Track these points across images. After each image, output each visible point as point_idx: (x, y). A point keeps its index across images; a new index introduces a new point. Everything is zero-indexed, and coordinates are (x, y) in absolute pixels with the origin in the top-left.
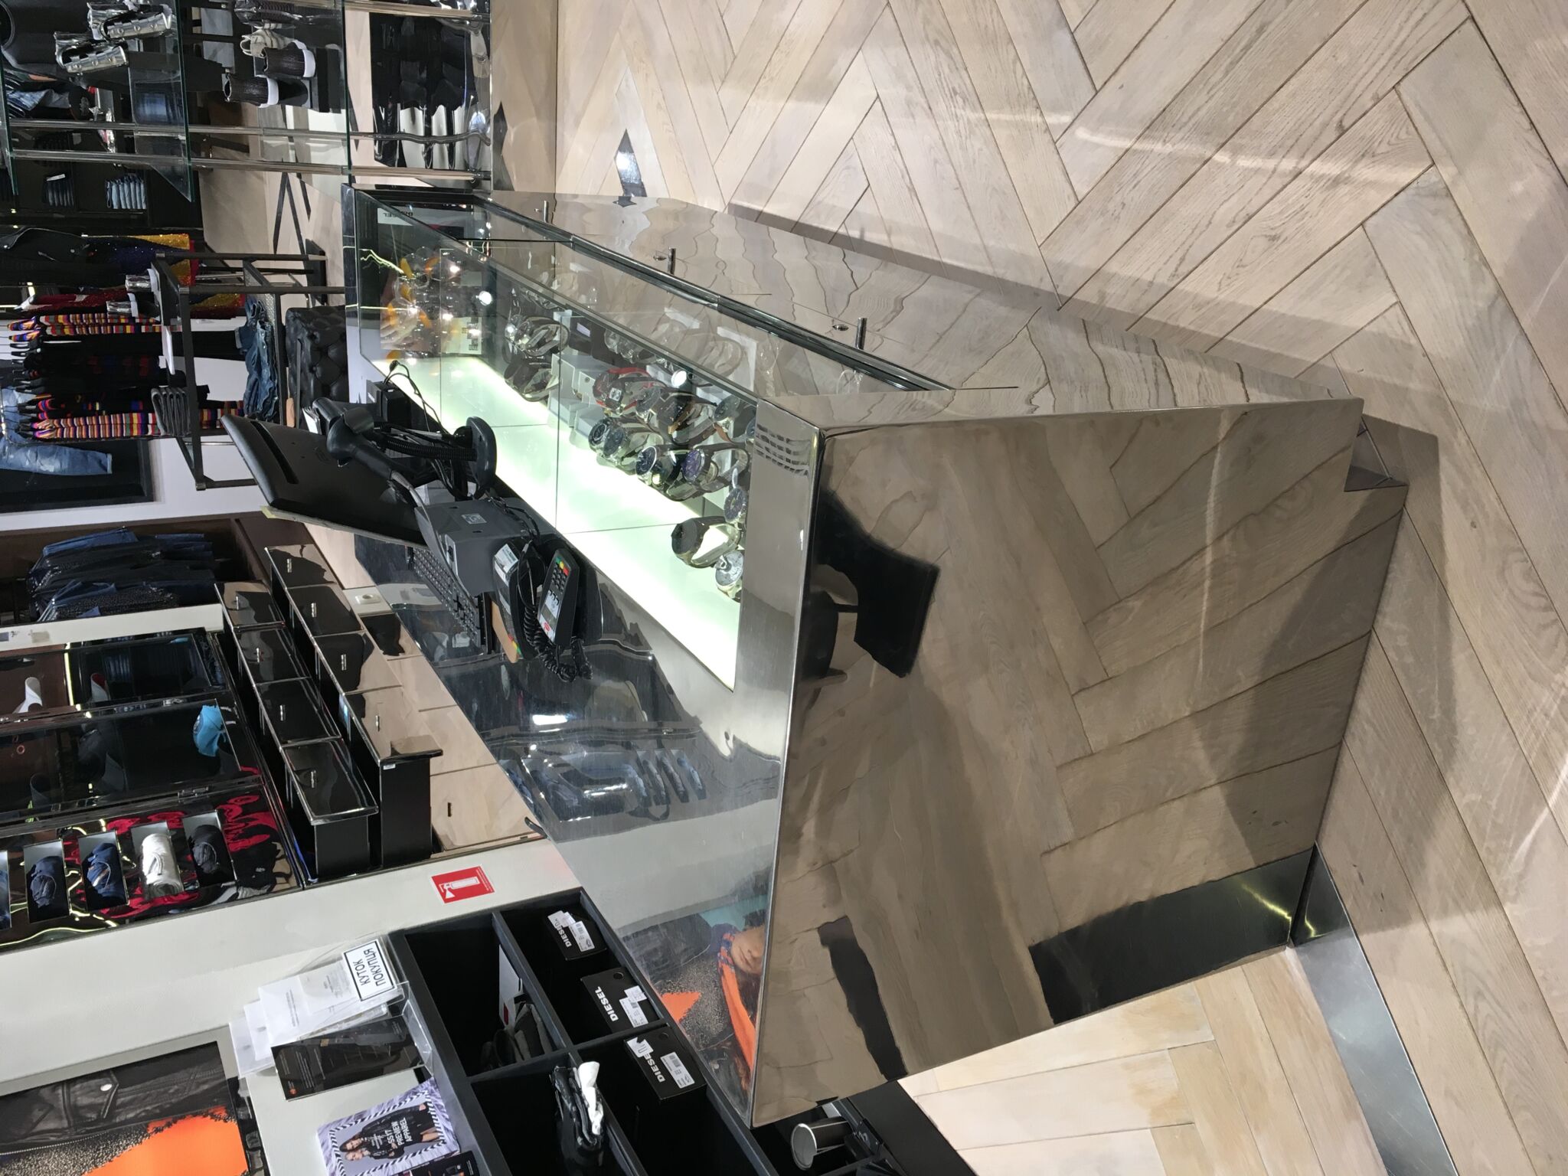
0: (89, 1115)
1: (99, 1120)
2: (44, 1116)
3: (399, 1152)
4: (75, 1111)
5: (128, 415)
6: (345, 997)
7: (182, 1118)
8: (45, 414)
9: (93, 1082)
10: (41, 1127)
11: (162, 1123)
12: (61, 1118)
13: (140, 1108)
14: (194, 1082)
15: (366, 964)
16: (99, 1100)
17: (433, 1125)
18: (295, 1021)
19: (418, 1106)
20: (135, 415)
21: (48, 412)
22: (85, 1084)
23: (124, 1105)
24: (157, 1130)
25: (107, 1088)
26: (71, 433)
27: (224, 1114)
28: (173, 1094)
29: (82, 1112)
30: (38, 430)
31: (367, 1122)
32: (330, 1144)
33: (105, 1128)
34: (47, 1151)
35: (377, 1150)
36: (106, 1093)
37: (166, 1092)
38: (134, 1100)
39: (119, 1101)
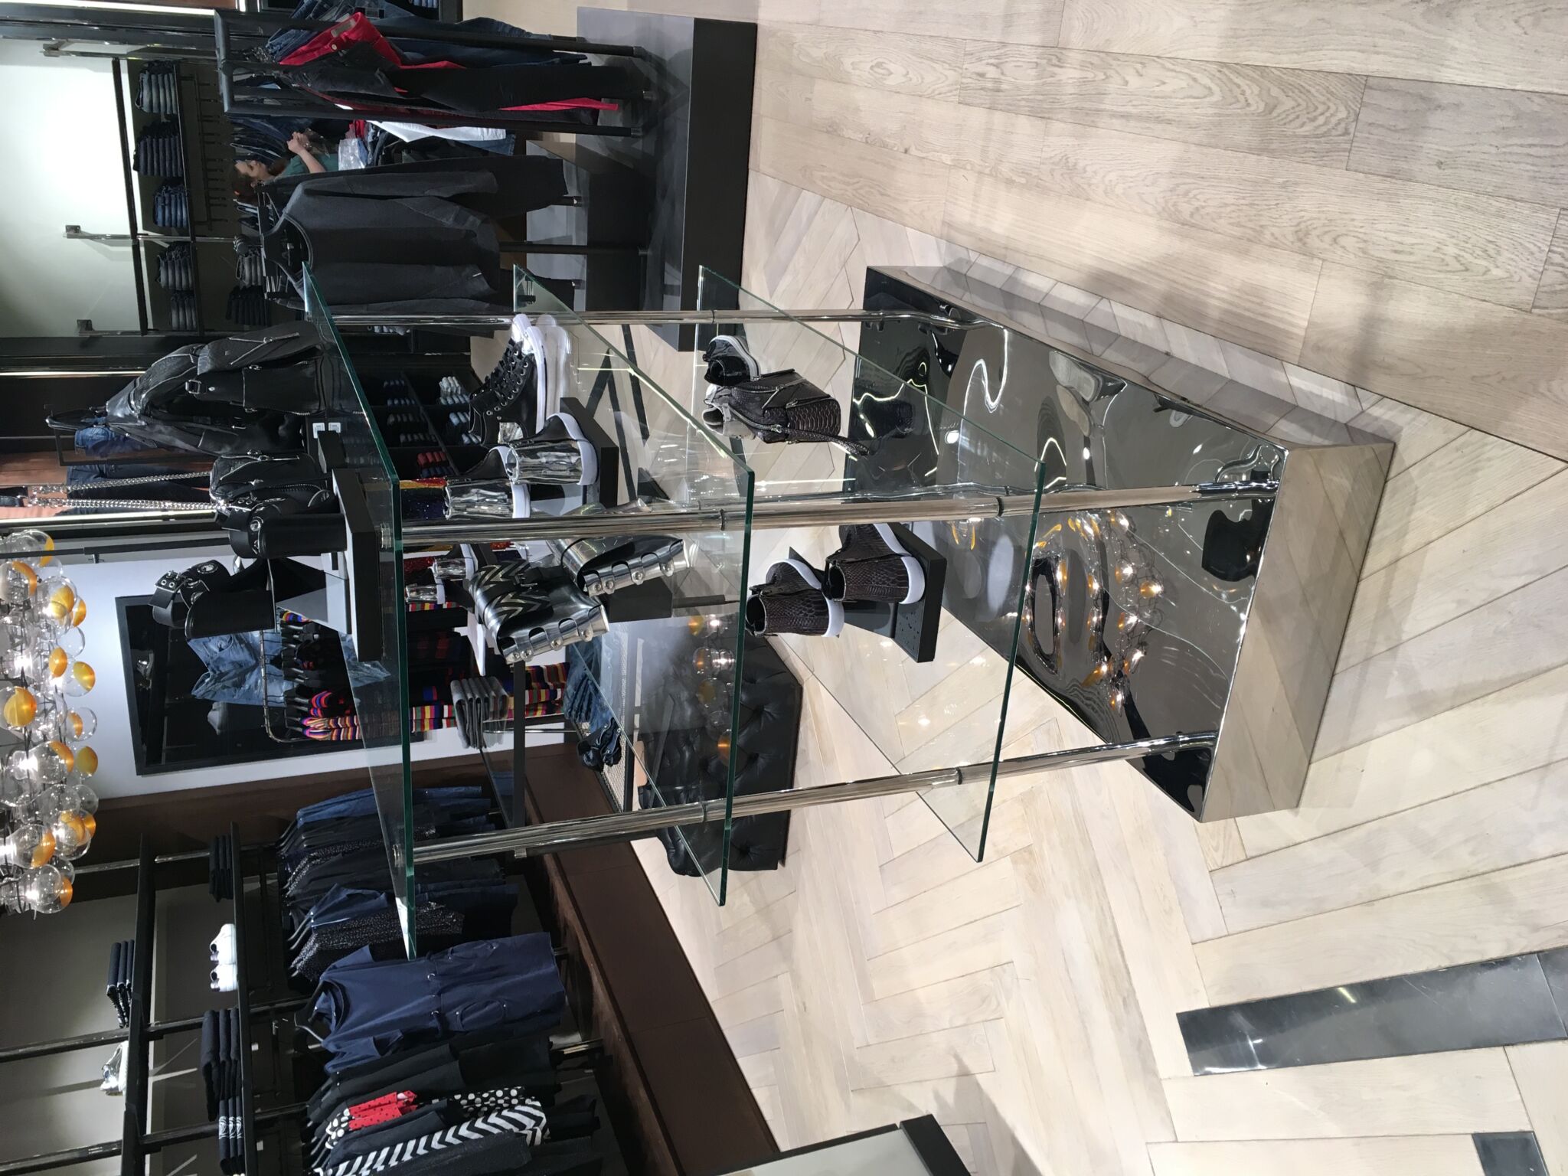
5: (419, 708)
8: (319, 711)
20: (428, 709)
21: (322, 709)
26: (350, 734)
30: (308, 727)
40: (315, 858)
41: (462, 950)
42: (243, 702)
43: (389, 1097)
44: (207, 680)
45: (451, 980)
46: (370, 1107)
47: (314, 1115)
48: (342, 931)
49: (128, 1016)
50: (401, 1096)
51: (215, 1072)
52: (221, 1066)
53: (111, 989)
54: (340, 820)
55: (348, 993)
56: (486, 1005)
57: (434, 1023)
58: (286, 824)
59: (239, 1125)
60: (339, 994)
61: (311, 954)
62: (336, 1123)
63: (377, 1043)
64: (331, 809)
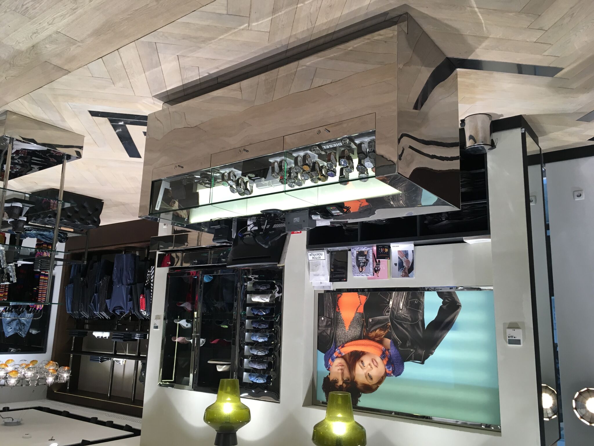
0: (329, 323)
1: (331, 321)
2: (326, 332)
3: (367, 260)
4: (327, 326)
5: (40, 280)
6: (321, 263)
7: (337, 304)
9: (320, 321)
10: (329, 333)
11: (337, 309)
12: (328, 329)
13: (331, 312)
14: (329, 299)
15: (314, 256)
16: (326, 320)
17: (363, 251)
18: (323, 275)
19: (357, 254)
20: (41, 277)
22: (320, 323)
23: (329, 315)
24: (339, 309)
25: (323, 319)
27: (340, 295)
28: (330, 305)
29: (328, 324)
31: (356, 265)
32: (359, 274)
33: (334, 320)
34: (336, 333)
35: (365, 265)
36: (324, 319)
37: (329, 306)
38: (328, 313)
39: (327, 316)
40: (81, 310)
41: (114, 277)
42: (30, 324)
43: (141, 300)
44: (20, 333)
45: (120, 281)
46: (142, 305)
47: (141, 318)
48: (101, 306)
49: (109, 358)
50: (141, 298)
51: (125, 339)
52: (125, 337)
53: (100, 362)
54: (73, 303)
55: (116, 306)
56: (129, 274)
57: (129, 287)
58: (70, 317)
59: (138, 334)
60: (116, 308)
61: (105, 314)
62: (143, 313)
63: (130, 301)
64: (69, 304)
